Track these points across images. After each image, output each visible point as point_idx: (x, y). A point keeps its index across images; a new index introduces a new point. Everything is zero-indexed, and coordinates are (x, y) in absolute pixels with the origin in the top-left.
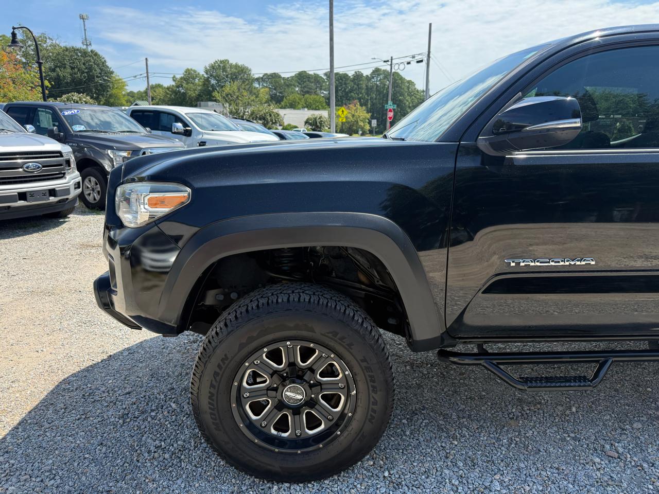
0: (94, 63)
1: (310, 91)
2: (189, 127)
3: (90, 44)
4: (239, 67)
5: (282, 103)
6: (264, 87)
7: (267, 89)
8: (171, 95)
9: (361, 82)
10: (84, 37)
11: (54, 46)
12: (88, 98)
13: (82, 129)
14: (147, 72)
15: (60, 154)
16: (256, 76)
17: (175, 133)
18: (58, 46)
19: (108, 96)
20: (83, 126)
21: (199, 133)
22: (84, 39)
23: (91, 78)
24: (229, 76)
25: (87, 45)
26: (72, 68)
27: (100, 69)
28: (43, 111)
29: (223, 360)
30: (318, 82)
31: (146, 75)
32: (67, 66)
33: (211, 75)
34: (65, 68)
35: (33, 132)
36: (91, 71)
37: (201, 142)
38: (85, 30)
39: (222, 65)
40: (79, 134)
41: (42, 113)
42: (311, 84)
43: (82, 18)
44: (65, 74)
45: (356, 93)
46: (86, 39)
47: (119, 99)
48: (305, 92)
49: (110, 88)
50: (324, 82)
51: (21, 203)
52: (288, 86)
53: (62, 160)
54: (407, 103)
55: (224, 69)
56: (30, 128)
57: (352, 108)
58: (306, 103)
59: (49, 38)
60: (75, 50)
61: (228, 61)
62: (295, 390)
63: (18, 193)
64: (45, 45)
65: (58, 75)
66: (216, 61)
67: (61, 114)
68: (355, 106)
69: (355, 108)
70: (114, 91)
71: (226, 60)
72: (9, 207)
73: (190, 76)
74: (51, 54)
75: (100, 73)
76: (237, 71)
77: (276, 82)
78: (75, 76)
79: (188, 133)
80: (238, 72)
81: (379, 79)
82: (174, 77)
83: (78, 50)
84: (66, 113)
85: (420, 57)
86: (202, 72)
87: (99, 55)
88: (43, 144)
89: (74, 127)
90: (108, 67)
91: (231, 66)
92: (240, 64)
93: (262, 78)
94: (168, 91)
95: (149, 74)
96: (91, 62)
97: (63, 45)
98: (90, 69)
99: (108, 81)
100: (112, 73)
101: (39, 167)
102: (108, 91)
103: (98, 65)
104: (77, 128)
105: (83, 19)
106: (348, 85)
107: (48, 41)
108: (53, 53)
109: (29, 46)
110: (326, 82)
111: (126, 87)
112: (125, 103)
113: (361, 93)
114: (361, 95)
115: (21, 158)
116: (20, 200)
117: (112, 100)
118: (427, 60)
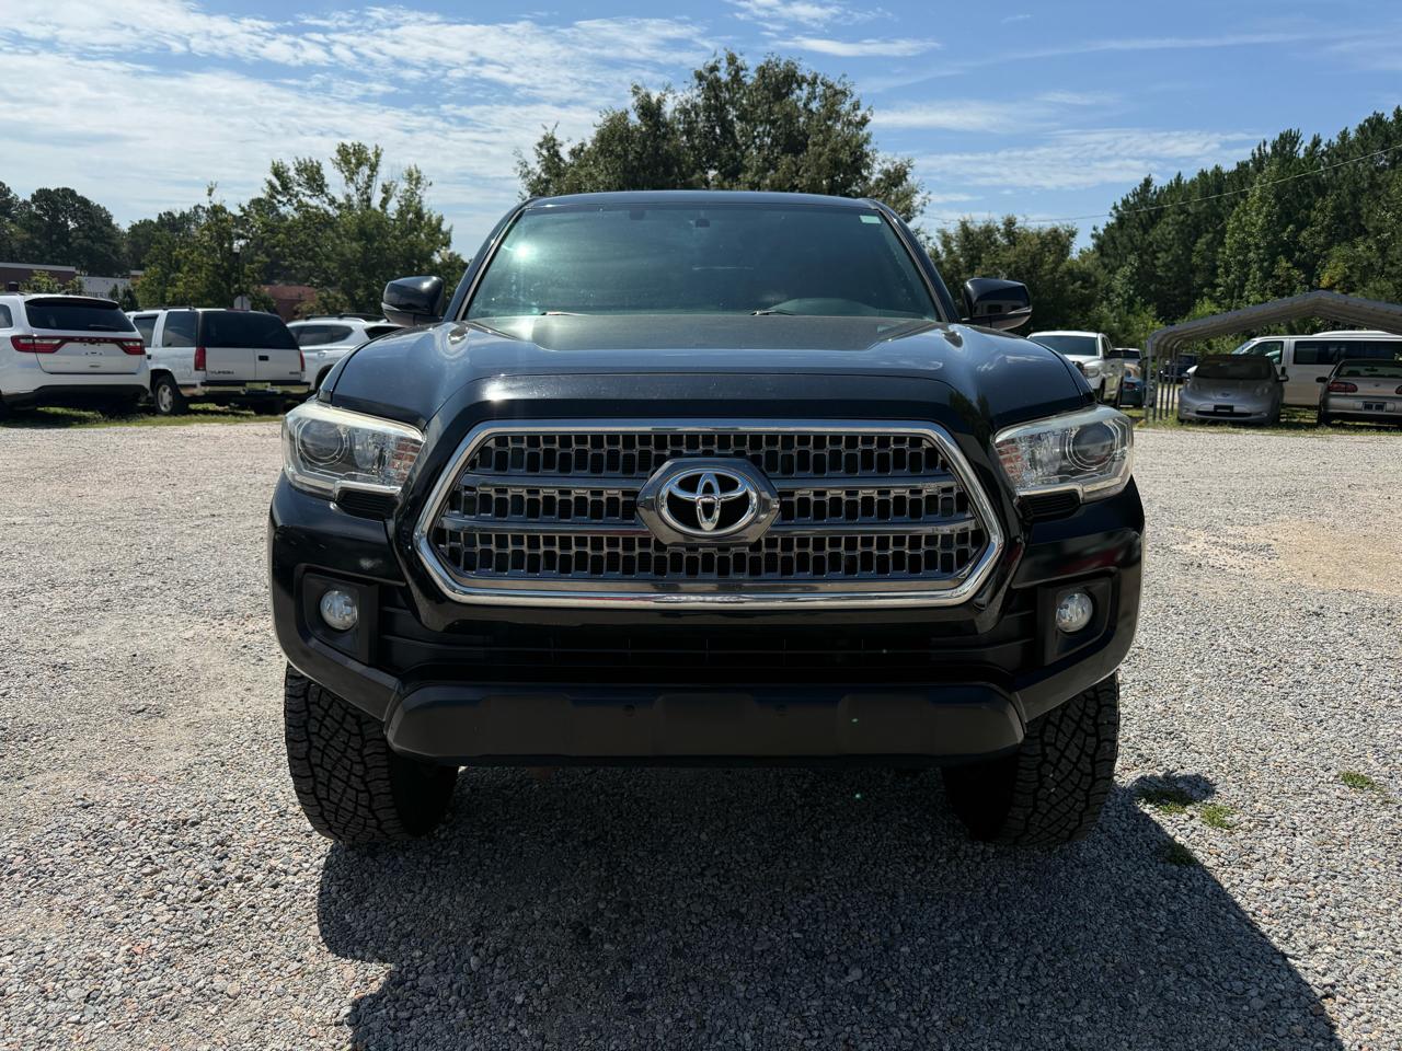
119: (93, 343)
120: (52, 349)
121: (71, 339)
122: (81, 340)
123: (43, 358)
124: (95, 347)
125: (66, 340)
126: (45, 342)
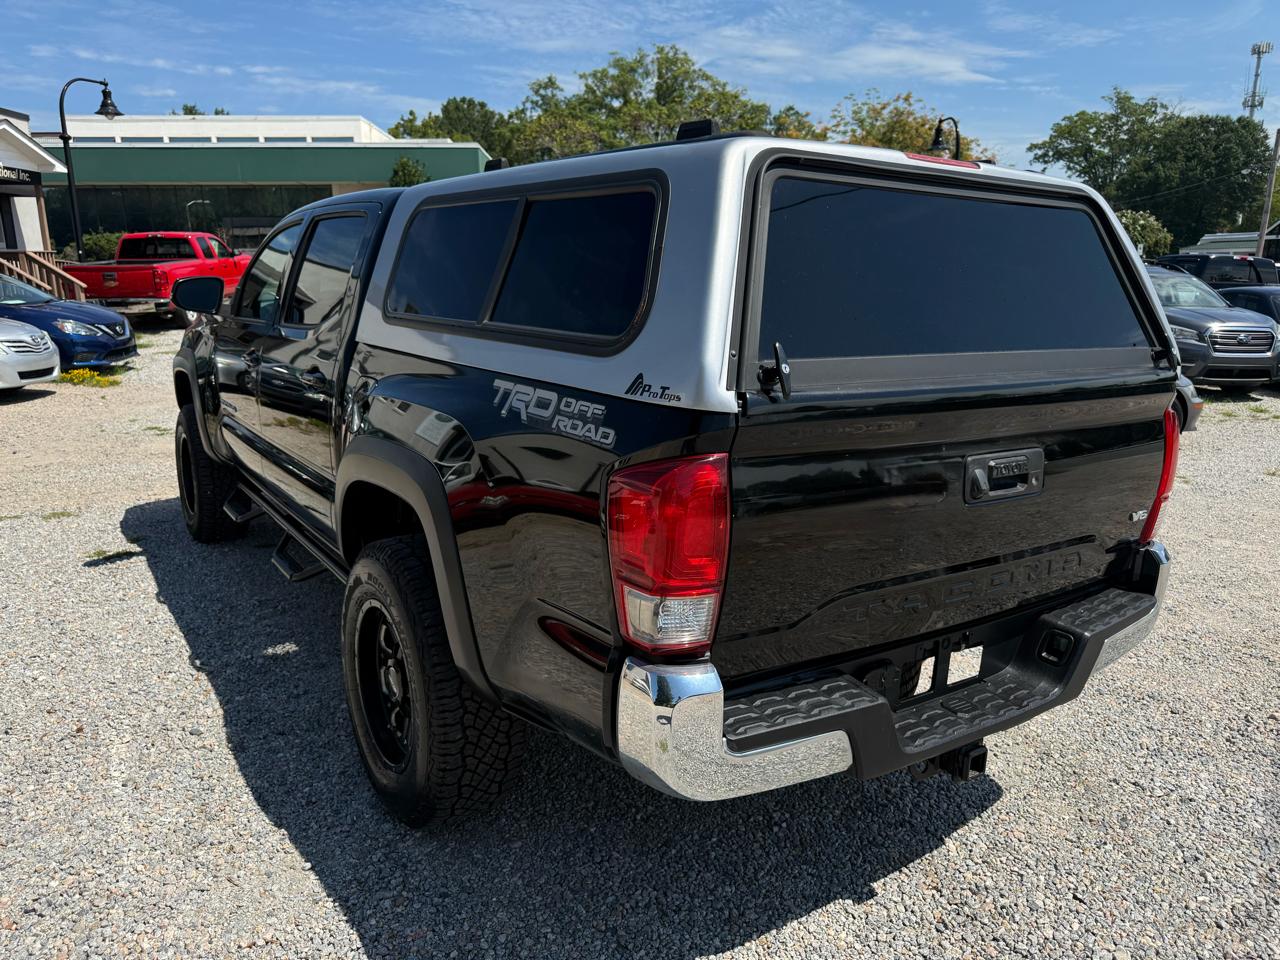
0: (1239, 143)
3: (1261, 104)
10: (1251, 90)
11: (1168, 119)
12: (1151, 219)
18: (1177, 117)
22: (1251, 94)
25: (1252, 106)
26: (1189, 159)
32: (1179, 157)
34: (1175, 160)
36: (1227, 161)
38: (1257, 75)
43: (1257, 51)
44: (1171, 172)
46: (1254, 94)
59: (1162, 106)
60: (1205, 123)
64: (1151, 120)
65: (1157, 177)
74: (1157, 136)
78: (1190, 174)
83: (1213, 120)
87: (1260, 126)
97: (1185, 115)
98: (1227, 155)
99: (1263, 178)
102: (1254, 200)
103: (1246, 146)
105: (1259, 53)
107: (1159, 111)
108: (1161, 134)
109: (1122, 126)
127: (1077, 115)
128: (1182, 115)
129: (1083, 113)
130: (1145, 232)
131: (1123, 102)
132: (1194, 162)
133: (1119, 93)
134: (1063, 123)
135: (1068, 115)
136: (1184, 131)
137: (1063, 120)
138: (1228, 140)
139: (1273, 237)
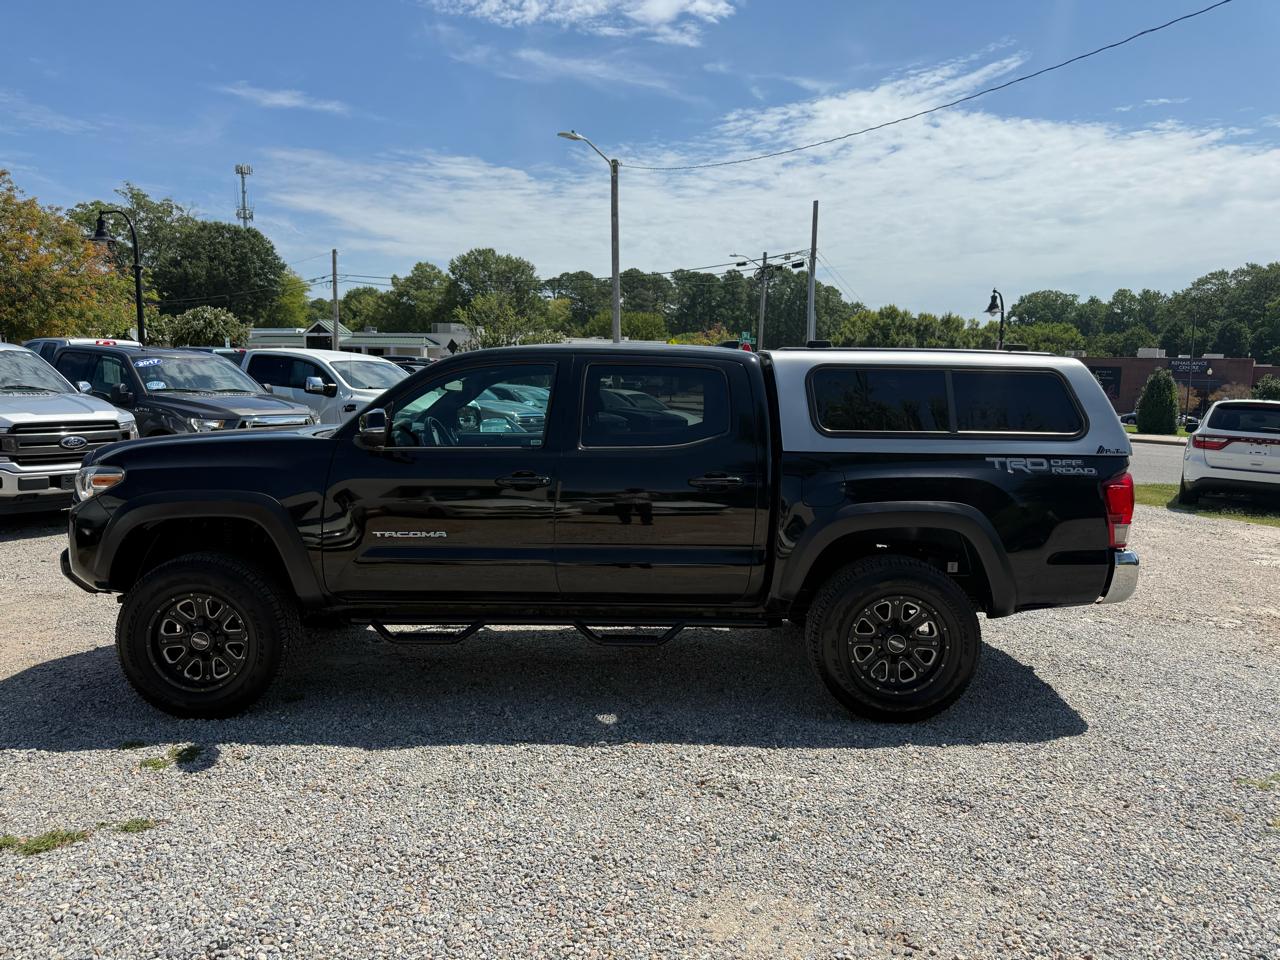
0: (252, 250)
1: (645, 304)
2: (333, 382)
3: (251, 217)
4: (512, 261)
5: (587, 327)
6: (562, 296)
7: (567, 301)
8: (386, 309)
9: (740, 290)
10: (241, 204)
11: (185, 220)
12: (230, 315)
13: (160, 387)
14: (334, 274)
15: (115, 424)
16: (544, 278)
17: (309, 392)
18: (193, 220)
19: (274, 308)
20: (163, 383)
21: (347, 392)
22: (241, 207)
23: (243, 277)
24: (494, 277)
25: (245, 218)
26: (211, 259)
27: (262, 260)
28: (109, 360)
29: (138, 607)
30: (660, 287)
31: (331, 278)
32: (202, 256)
33: (461, 276)
34: (199, 259)
35: (87, 392)
36: (244, 264)
37: (349, 406)
38: (244, 192)
39: (481, 259)
40: (154, 394)
41: (108, 363)
42: (646, 292)
43: (240, 171)
44: (198, 269)
45: (730, 308)
46: (244, 208)
47: (292, 313)
48: (635, 306)
49: (278, 295)
50: (670, 288)
51: (53, 490)
52: (605, 295)
53: (116, 433)
54: (826, 328)
55: (485, 265)
56: (84, 386)
57: (713, 336)
58: (628, 328)
59: (177, 207)
60: (219, 229)
61: (494, 252)
62: (200, 637)
63: (51, 477)
64: (169, 219)
65: (186, 274)
66: (472, 252)
67: (133, 366)
68: (719, 333)
69: (718, 336)
70: (285, 300)
71: (490, 250)
72: (36, 495)
73: (423, 275)
74: (178, 235)
75: (262, 268)
76: (507, 269)
77: (583, 288)
78: (215, 272)
79: (331, 392)
80: (510, 272)
81: (771, 284)
82: (395, 277)
83: (224, 227)
84: (141, 364)
85: (798, 257)
86: (445, 271)
87: (262, 237)
88: (93, 411)
89: (148, 384)
90: (276, 258)
91: (499, 260)
92: (514, 256)
93: (559, 280)
94: (380, 302)
95: (338, 277)
96: (245, 248)
97: (200, 219)
98: (244, 259)
99: (276, 282)
100: (283, 267)
101: (82, 442)
102: (273, 300)
103: (258, 254)
104: (155, 385)
105: (242, 173)
106: (713, 295)
107: (175, 212)
108: (181, 233)
109: (141, 221)
110: (675, 289)
111: (307, 294)
112: (303, 321)
113: (738, 309)
114: (738, 313)
115: (64, 430)
116: (51, 486)
117: (280, 316)
118: (810, 262)
119: (1260, 443)
120: (1220, 447)
121: (1238, 439)
122: (1247, 440)
123: (1210, 454)
124: (1262, 448)
125: (1231, 439)
126: (1216, 440)
127: (92, 204)
128: (197, 219)
129: (98, 203)
130: (227, 327)
131: (138, 198)
132: (216, 262)
133: (132, 189)
134: (78, 210)
135: (83, 203)
136: (202, 234)
137: (77, 206)
138: (242, 246)
139: (315, 334)
